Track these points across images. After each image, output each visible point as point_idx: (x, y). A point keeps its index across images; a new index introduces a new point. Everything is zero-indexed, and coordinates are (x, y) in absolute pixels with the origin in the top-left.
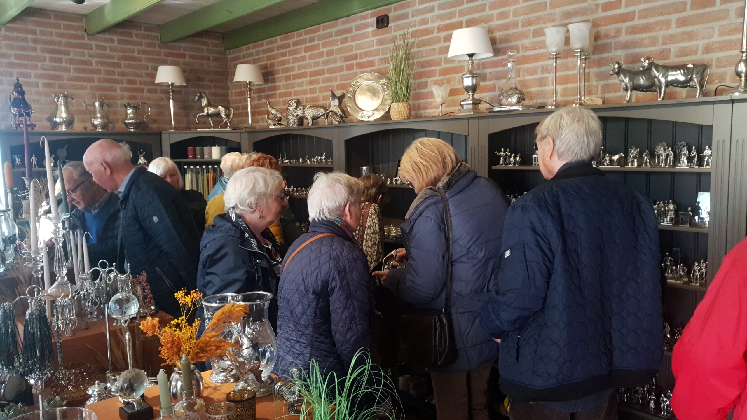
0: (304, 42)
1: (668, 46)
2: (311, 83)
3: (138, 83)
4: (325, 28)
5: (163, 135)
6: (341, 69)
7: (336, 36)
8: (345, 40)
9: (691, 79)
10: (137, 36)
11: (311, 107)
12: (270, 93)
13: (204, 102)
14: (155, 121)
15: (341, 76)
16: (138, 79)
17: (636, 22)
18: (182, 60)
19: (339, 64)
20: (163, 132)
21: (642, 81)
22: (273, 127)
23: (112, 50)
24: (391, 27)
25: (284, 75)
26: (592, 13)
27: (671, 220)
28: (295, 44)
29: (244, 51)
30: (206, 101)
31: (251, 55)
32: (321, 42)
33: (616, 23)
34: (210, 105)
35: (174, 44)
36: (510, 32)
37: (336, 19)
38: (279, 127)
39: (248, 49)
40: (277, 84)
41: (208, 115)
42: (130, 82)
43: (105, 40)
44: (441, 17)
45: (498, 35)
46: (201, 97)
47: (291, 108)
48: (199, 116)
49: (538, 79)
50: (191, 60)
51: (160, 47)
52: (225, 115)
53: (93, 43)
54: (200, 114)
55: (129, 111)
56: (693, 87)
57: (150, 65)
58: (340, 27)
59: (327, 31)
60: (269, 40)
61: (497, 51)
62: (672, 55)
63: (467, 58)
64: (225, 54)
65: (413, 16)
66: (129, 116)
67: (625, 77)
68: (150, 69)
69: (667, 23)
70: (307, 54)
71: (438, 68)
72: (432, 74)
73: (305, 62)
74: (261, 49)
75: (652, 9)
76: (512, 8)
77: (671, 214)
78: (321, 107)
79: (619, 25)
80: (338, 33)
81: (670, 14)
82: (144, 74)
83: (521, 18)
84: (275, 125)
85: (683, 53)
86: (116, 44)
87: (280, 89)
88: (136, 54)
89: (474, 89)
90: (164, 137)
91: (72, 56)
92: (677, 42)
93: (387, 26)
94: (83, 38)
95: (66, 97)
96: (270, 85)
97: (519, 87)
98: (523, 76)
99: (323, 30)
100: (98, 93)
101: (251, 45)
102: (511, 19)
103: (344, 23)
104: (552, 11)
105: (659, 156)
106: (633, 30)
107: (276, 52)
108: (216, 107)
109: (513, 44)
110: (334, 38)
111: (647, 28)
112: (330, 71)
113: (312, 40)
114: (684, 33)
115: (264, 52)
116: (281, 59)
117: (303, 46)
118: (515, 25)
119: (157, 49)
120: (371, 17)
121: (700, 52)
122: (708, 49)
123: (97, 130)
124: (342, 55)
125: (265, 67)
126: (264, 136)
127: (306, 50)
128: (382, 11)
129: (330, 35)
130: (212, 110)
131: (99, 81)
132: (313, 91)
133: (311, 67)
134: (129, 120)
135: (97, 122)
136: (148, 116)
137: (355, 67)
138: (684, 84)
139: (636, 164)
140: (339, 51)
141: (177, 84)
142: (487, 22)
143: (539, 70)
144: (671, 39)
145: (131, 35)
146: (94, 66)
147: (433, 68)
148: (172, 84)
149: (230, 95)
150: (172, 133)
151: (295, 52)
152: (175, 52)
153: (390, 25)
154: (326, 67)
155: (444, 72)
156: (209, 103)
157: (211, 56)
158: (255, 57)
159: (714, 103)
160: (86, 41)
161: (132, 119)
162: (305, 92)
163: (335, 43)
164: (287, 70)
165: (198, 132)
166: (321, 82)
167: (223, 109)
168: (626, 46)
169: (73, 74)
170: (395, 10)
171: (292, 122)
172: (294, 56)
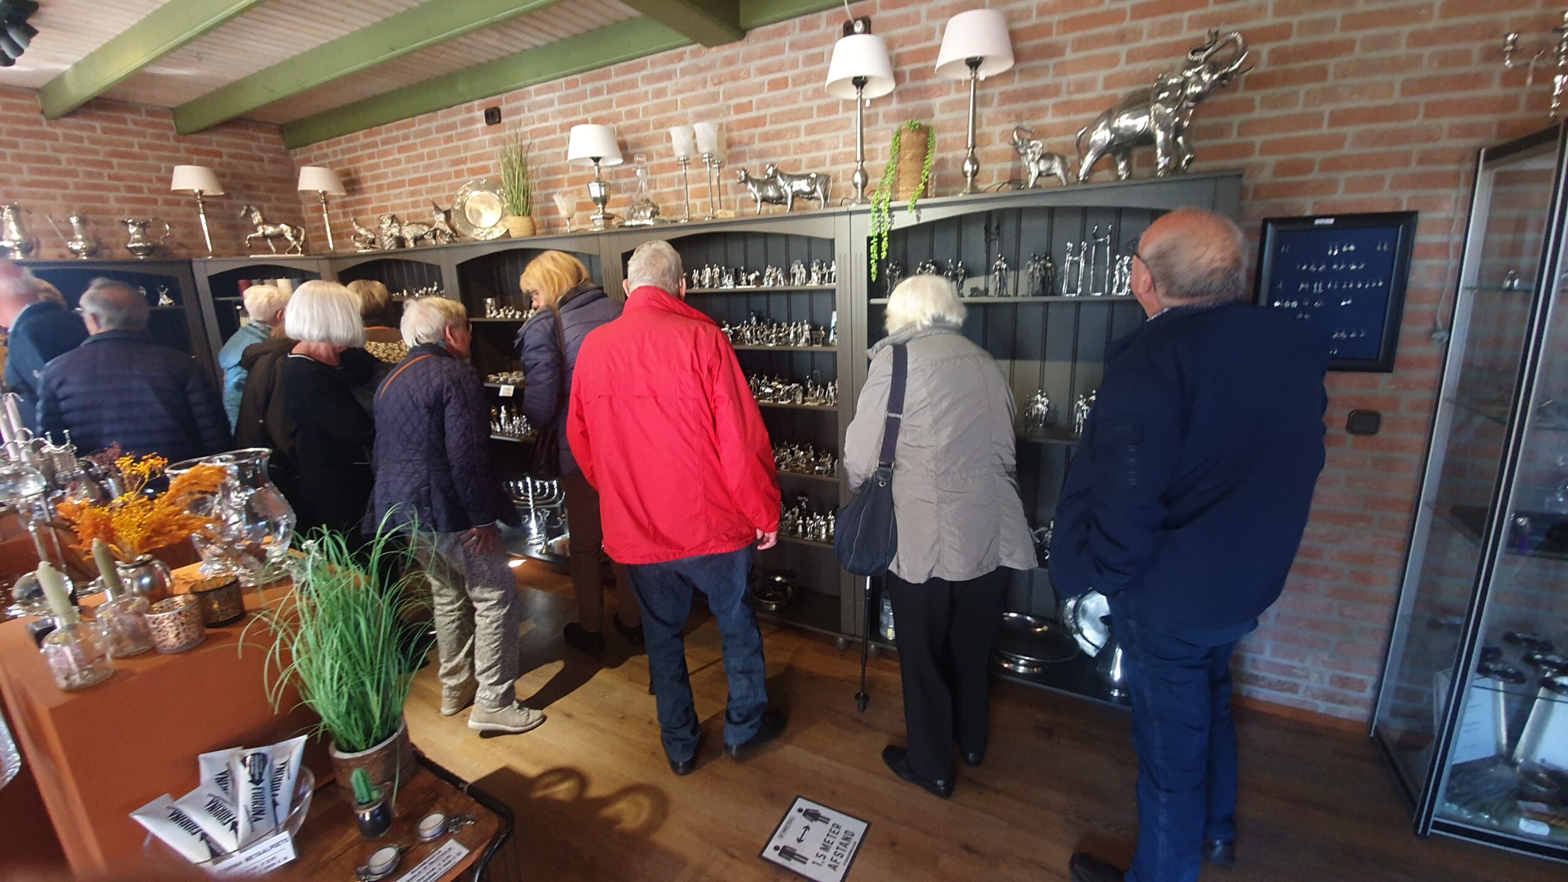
0: (396, 140)
1: (798, 157)
2: (412, 194)
3: (145, 190)
4: (421, 122)
5: (194, 265)
6: (447, 176)
7: (436, 133)
8: (449, 139)
9: (814, 191)
10: (135, 123)
11: (409, 224)
12: (358, 208)
13: (257, 218)
14: (182, 245)
15: (449, 185)
16: (145, 185)
17: (768, 128)
18: (216, 160)
19: (445, 170)
20: (194, 260)
21: (771, 192)
22: (364, 251)
23: (93, 141)
24: (505, 123)
25: (375, 183)
26: (725, 115)
27: (807, 340)
28: (385, 142)
29: (314, 151)
30: (259, 217)
31: (326, 156)
32: (419, 140)
33: (750, 128)
34: (266, 221)
35: (199, 136)
36: (642, 134)
37: (435, 110)
38: (371, 250)
39: (320, 148)
40: (367, 196)
41: (265, 237)
42: (130, 189)
43: (81, 128)
44: (563, 114)
45: (629, 137)
46: (249, 212)
47: (383, 226)
48: (250, 238)
49: (676, 191)
50: (232, 160)
51: (177, 140)
52: (293, 236)
53: (59, 131)
54: (253, 235)
55: (132, 230)
56: (818, 199)
57: (163, 165)
58: (440, 122)
59: (424, 126)
60: (348, 136)
61: (628, 158)
62: (803, 166)
63: (592, 163)
64: (287, 154)
65: (529, 111)
66: (132, 238)
67: (754, 186)
68: (163, 170)
69: (797, 130)
70: (402, 156)
71: (566, 177)
72: (557, 184)
73: (401, 167)
74: (338, 148)
75: (783, 113)
76: (641, 105)
77: (807, 334)
78: (424, 224)
79: (752, 131)
80: (440, 130)
81: (799, 120)
82: (154, 178)
83: (651, 118)
84: (365, 248)
85: (813, 164)
86: (99, 133)
87: (371, 202)
88: (136, 149)
89: (604, 200)
90: (197, 267)
91: (21, 150)
92: (807, 152)
93: (500, 121)
94: (38, 123)
95: (15, 210)
96: (357, 197)
97: (652, 200)
98: (660, 188)
99: (419, 125)
100: (77, 205)
101: (323, 143)
102: (641, 118)
103: (445, 117)
104: (684, 111)
105: (794, 275)
106: (766, 137)
107: (360, 153)
108: (276, 225)
109: (646, 149)
110: (434, 135)
111: (779, 135)
112: (434, 178)
113: (406, 137)
114: (813, 142)
115: (343, 152)
116: (367, 162)
117: (396, 145)
118: (646, 126)
119: (172, 143)
120: (479, 110)
121: (828, 163)
122: (835, 161)
123: (80, 258)
124: (448, 158)
125: (346, 173)
126: (352, 263)
127: (401, 150)
128: (491, 102)
129: (429, 132)
130: (270, 230)
131: (77, 186)
132: (415, 205)
133: (409, 174)
134: (133, 243)
135: (77, 246)
136: (166, 237)
137: (465, 174)
138: (810, 196)
139: (771, 283)
140: (443, 153)
141: (210, 193)
142: (616, 122)
143: (676, 181)
144: (801, 148)
145: (125, 122)
146: (64, 165)
147: (560, 176)
148: (201, 192)
149: (303, 210)
150: (209, 260)
151: (386, 153)
152: (204, 147)
153: (503, 120)
154: (429, 174)
155: (573, 182)
156: (264, 219)
157: (265, 156)
158: (332, 159)
159: (834, 214)
160: (45, 127)
161: (138, 241)
162: (405, 206)
163: (436, 142)
164: (376, 178)
165: (251, 260)
166: (424, 193)
167: (288, 228)
168: (761, 154)
169: (27, 176)
170: (507, 101)
171: (388, 244)
172: (386, 159)
